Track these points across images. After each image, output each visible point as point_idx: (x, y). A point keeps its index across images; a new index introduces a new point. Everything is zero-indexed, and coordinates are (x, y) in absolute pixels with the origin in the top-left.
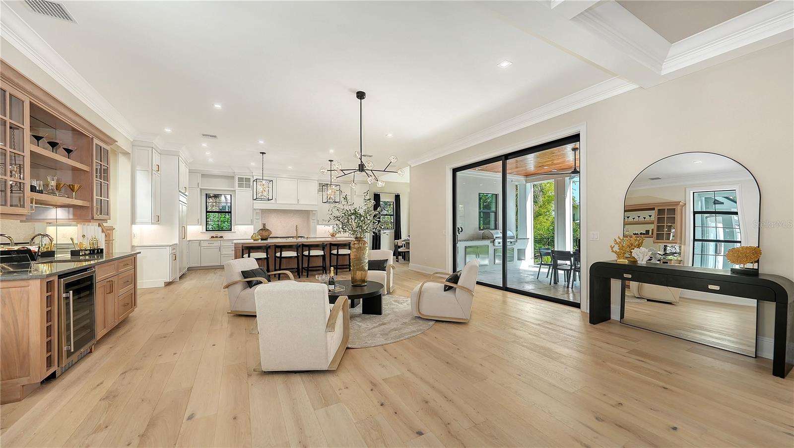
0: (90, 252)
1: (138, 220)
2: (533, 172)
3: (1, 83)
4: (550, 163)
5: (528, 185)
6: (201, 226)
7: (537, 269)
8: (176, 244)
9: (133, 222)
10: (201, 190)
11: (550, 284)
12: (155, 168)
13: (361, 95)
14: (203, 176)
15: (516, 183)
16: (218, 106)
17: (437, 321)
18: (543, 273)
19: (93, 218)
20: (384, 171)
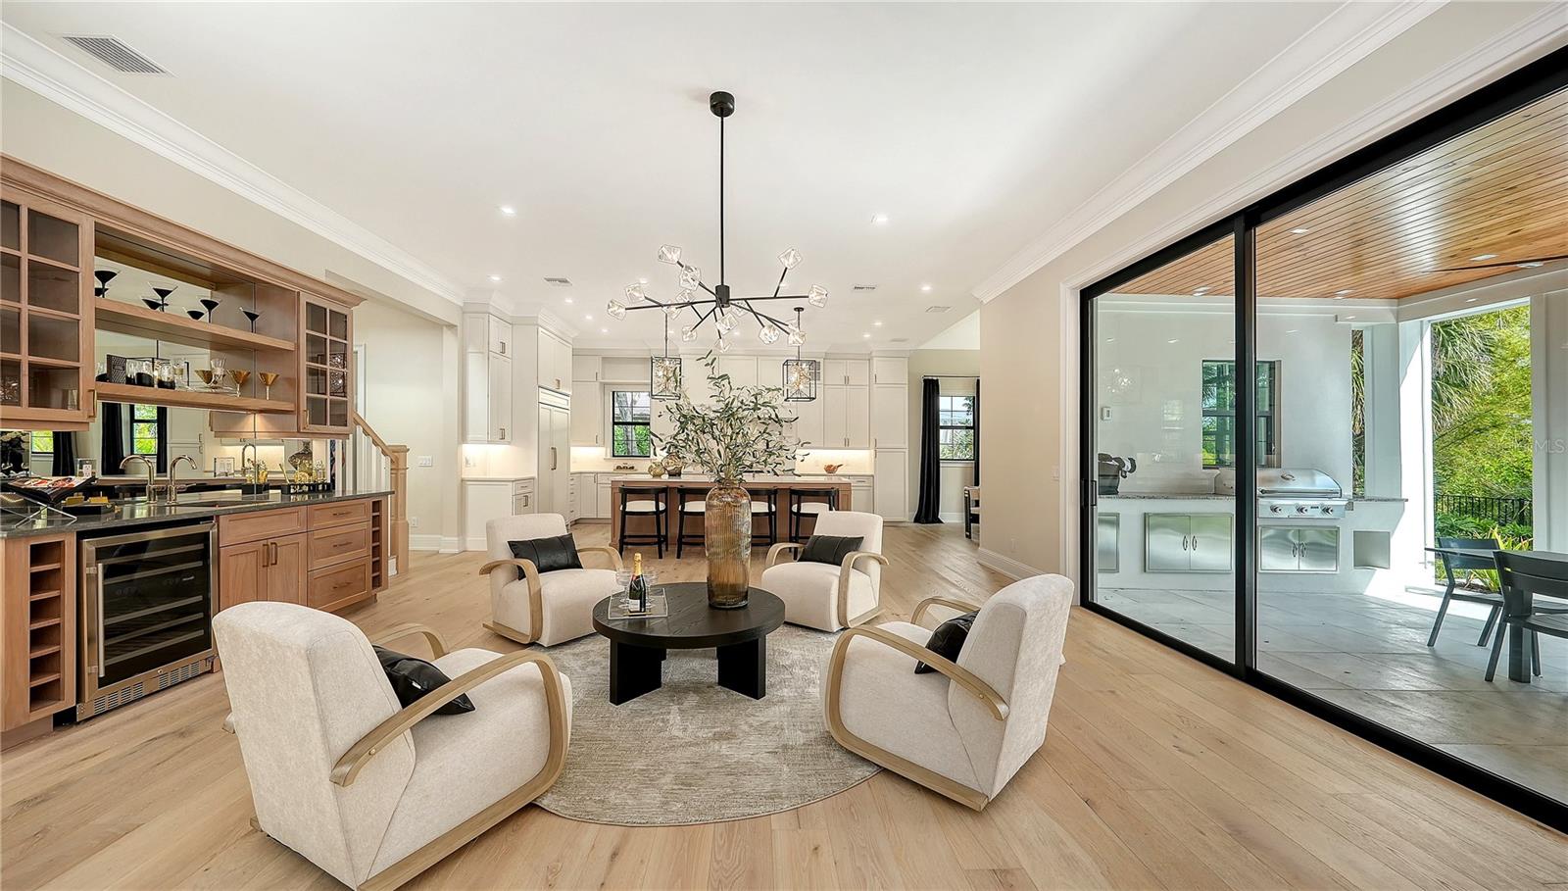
0: (309, 488)
1: (470, 436)
2: (1427, 280)
3: (3, 189)
4: (1503, 234)
5: (1409, 327)
6: (603, 449)
7: (1435, 604)
8: (533, 479)
9: (463, 437)
10: (604, 385)
11: (1489, 678)
12: (496, 347)
13: (722, 104)
14: (604, 359)
15: (1356, 326)
16: (508, 211)
17: (884, 771)
18: (1466, 623)
19: (299, 432)
20: (775, 297)
